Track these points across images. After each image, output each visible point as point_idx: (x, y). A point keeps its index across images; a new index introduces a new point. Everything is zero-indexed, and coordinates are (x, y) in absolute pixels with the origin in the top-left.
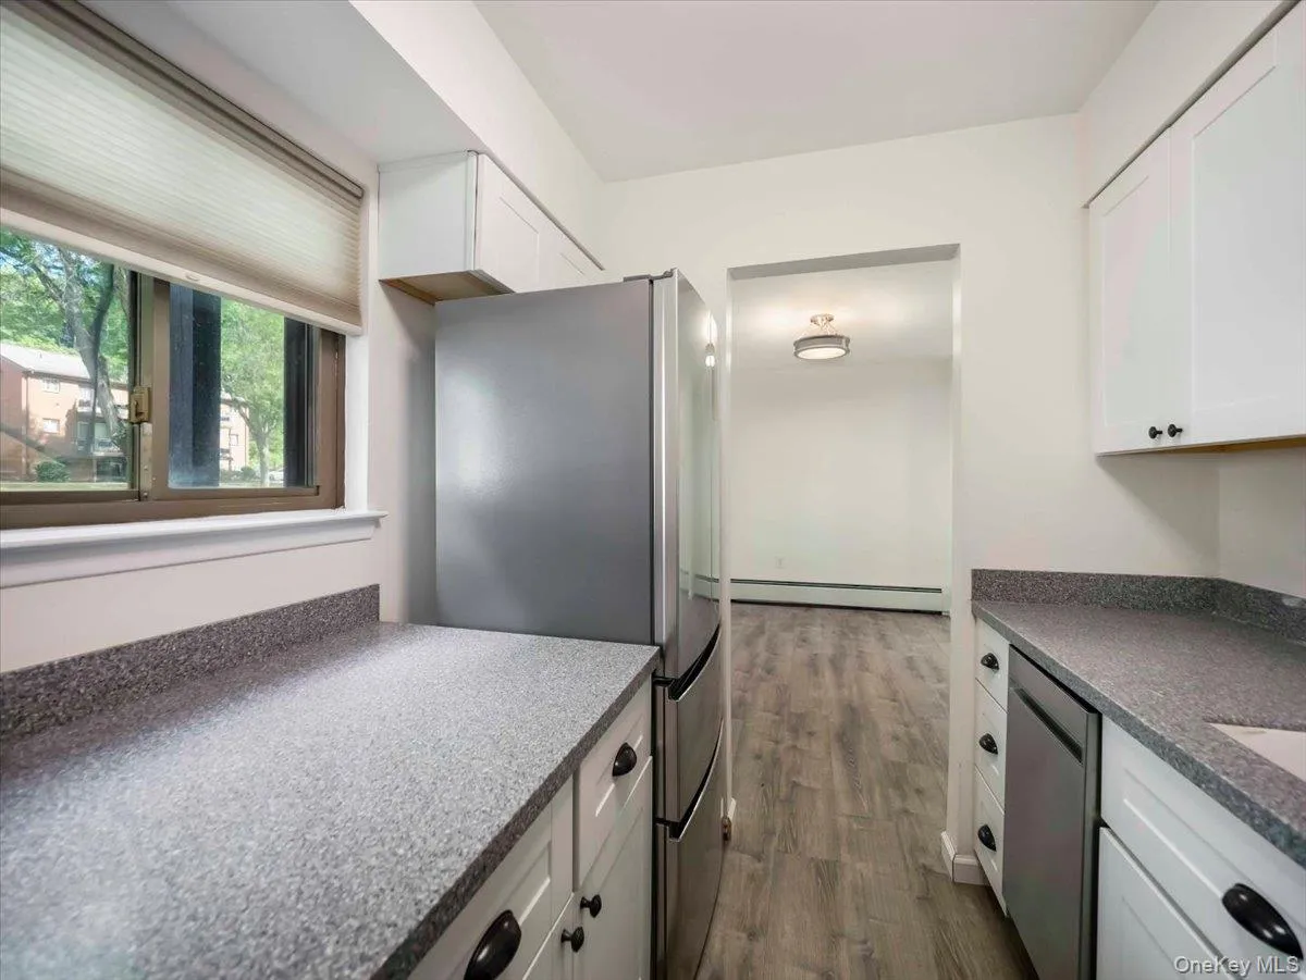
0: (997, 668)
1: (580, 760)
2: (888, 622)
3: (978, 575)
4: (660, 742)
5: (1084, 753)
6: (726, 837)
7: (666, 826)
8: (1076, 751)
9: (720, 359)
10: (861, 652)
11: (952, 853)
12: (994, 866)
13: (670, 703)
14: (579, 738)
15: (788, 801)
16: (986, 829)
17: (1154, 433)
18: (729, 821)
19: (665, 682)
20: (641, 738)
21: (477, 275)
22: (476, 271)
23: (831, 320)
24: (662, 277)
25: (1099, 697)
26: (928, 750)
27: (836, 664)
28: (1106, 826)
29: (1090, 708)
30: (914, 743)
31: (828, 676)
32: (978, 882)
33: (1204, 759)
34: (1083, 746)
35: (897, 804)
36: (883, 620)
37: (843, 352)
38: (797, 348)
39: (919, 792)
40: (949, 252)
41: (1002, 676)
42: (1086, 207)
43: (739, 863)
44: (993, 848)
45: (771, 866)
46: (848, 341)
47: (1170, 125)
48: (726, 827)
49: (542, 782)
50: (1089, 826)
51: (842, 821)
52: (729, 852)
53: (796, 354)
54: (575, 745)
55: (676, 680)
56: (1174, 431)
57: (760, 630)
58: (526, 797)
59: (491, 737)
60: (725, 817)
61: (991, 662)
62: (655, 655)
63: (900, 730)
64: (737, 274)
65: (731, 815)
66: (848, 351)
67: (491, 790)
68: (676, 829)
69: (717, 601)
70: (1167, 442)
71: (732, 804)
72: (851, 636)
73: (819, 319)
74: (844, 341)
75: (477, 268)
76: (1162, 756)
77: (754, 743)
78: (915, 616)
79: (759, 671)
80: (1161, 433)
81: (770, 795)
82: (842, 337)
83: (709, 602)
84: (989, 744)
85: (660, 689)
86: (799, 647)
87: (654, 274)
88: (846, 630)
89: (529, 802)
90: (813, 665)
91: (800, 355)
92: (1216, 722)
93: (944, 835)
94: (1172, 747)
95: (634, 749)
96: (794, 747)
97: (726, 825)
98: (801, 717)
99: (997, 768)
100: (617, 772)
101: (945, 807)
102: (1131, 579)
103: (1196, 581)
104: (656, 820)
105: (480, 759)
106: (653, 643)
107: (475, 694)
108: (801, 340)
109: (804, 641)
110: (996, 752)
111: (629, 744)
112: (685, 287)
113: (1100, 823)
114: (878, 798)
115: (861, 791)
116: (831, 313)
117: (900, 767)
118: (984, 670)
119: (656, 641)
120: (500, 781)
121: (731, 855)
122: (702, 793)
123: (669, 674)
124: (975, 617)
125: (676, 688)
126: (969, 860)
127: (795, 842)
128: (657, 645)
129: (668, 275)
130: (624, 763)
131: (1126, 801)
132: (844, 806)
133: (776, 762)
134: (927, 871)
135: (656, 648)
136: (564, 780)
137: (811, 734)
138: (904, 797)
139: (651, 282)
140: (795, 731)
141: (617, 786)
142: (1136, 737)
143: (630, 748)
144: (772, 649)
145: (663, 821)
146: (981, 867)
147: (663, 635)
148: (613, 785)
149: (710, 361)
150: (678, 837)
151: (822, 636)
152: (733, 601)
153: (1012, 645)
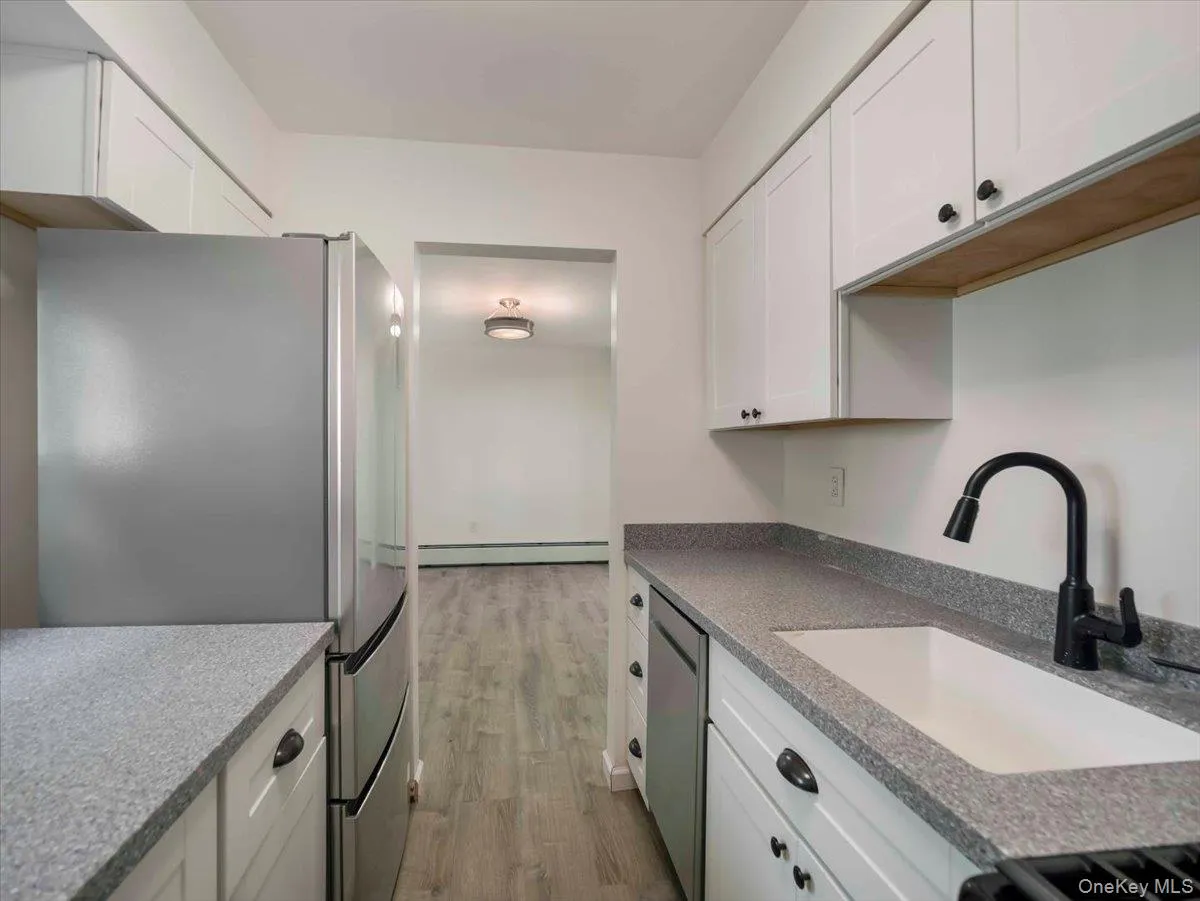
0: (642, 605)
1: (227, 759)
2: (566, 573)
3: (628, 529)
4: (335, 721)
5: (697, 667)
6: (412, 800)
7: (340, 805)
8: (693, 667)
9: (406, 329)
10: (543, 602)
11: (610, 767)
12: (640, 769)
13: (347, 679)
14: (223, 735)
15: (475, 751)
16: (635, 741)
17: (745, 415)
18: (416, 784)
19: (342, 658)
20: (312, 720)
21: (100, 203)
22: (98, 199)
23: (518, 304)
24: (338, 239)
25: (708, 621)
26: (593, 683)
27: (521, 616)
28: (712, 722)
29: (702, 631)
30: (584, 678)
31: (514, 628)
32: (629, 786)
33: (767, 660)
34: (697, 663)
35: (568, 734)
36: (563, 572)
37: (528, 334)
38: (487, 327)
39: (587, 719)
40: (608, 257)
41: (645, 611)
42: (705, 235)
43: (425, 820)
44: (640, 756)
45: (456, 818)
46: (532, 324)
47: (754, 184)
48: (412, 790)
49: (168, 796)
50: (702, 725)
51: (523, 758)
52: (415, 813)
53: (486, 333)
54: (218, 744)
55: (354, 655)
56: (756, 414)
57: (454, 591)
58: (143, 818)
59: (103, 755)
60: (412, 780)
61: (637, 601)
62: (329, 632)
63: (573, 667)
64: (425, 249)
65: (417, 777)
66: (532, 334)
67: (92, 822)
68: (353, 806)
69: (404, 568)
70: (752, 422)
71: (419, 767)
72: (536, 589)
73: (507, 302)
74: (528, 325)
75: (100, 196)
76: (744, 662)
77: (443, 702)
78: (587, 567)
79: (450, 632)
80: (748, 414)
81: (457, 749)
82: (527, 321)
83: (392, 571)
84: (636, 671)
85: (334, 666)
86: (490, 604)
87: (329, 234)
88: (531, 585)
89: (146, 825)
90: (501, 621)
91: (490, 333)
92: (777, 630)
93: (605, 753)
94: (749, 654)
95: (302, 735)
96: (482, 699)
97: (413, 788)
98: (489, 669)
99: (641, 688)
100: (278, 763)
101: (605, 728)
102: (732, 526)
103: (771, 526)
104: (330, 801)
105: (83, 785)
106: (327, 619)
107: (85, 705)
108: (493, 320)
109: (494, 598)
110: (641, 676)
111: (296, 730)
112: (365, 253)
113: (708, 721)
114: (554, 732)
115: (539, 728)
116: (519, 298)
117: (571, 700)
118: (632, 607)
119: (331, 615)
120: (108, 807)
121: (419, 816)
122: (384, 762)
123: (346, 649)
124: (627, 564)
125: (354, 662)
126: (623, 770)
127: (480, 789)
128: (332, 620)
129: (345, 237)
130: (289, 749)
131: (723, 700)
132: (524, 746)
133: (465, 716)
134: (591, 787)
135: (329, 625)
136: (202, 786)
137: (497, 684)
138: (575, 727)
139: (326, 242)
140: (483, 684)
141: (278, 778)
142: (729, 649)
143: (296, 735)
144: (464, 610)
145: (340, 801)
146: (631, 774)
147: (338, 609)
148: (273, 779)
149: (396, 331)
150: (355, 813)
151: (510, 591)
152: (420, 567)
153: (651, 586)
